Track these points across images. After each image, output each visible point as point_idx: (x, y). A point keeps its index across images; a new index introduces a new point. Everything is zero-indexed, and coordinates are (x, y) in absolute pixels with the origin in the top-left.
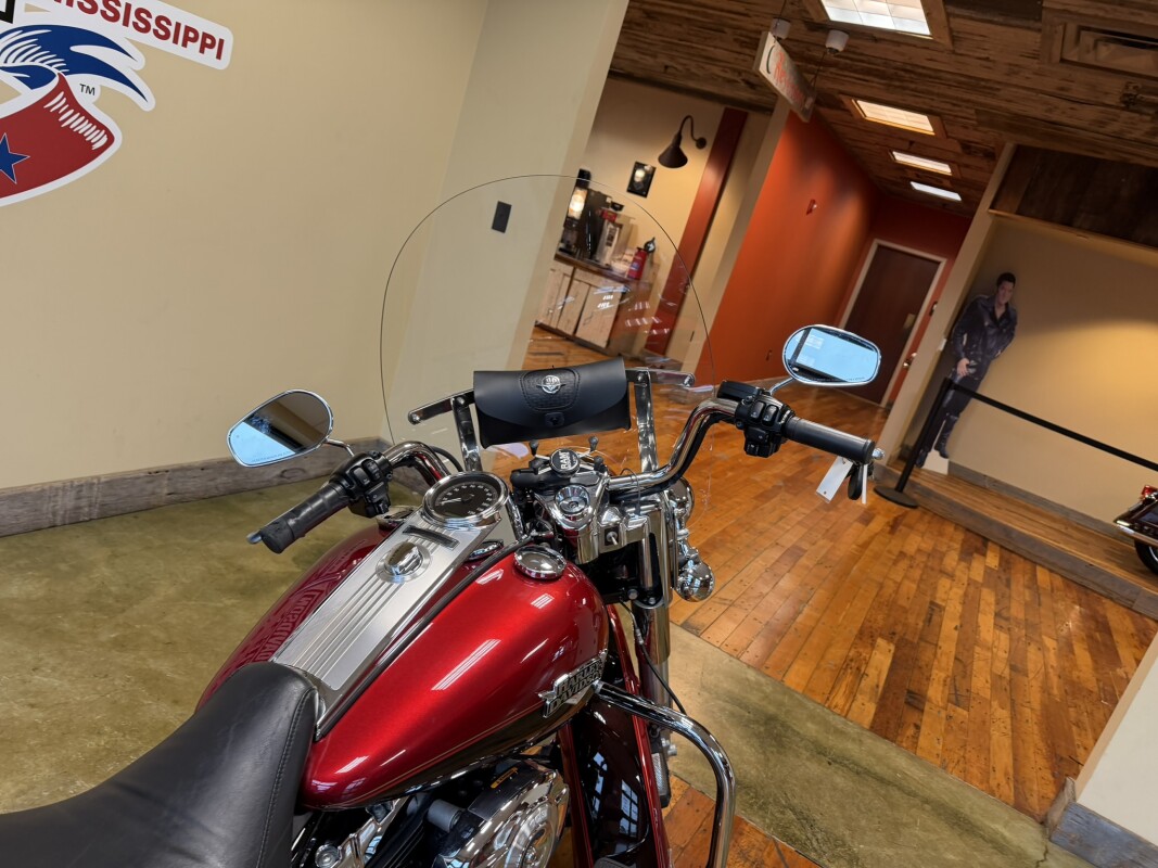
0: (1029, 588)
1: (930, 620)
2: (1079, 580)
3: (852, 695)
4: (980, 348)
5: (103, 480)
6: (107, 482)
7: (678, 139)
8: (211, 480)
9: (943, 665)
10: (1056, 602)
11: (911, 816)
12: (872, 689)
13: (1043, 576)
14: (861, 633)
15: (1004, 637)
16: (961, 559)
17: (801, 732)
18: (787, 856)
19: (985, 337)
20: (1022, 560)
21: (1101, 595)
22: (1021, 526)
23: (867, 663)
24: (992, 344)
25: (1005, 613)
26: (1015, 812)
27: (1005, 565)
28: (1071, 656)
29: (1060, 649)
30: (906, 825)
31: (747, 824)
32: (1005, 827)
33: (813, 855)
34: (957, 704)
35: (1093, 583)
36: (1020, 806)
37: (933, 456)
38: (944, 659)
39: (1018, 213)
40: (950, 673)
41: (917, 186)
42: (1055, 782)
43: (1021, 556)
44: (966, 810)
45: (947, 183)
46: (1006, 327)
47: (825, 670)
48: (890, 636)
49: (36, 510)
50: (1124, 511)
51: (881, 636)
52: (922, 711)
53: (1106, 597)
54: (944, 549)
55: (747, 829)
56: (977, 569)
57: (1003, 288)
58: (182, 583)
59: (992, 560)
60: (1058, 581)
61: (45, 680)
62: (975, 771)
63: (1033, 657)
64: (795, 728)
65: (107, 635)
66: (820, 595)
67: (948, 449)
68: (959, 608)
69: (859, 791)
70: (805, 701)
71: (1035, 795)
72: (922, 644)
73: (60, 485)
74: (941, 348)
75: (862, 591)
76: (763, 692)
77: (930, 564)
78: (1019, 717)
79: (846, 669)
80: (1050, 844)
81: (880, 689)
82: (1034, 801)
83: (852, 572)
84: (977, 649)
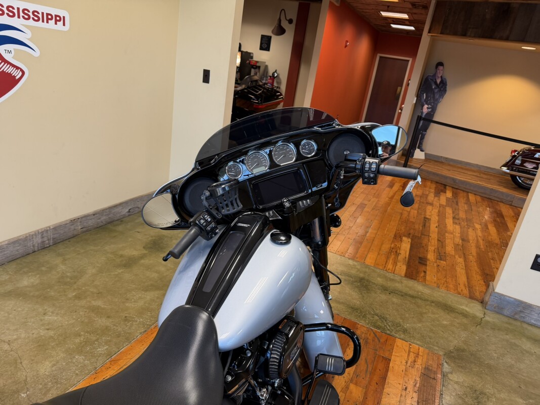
0: (466, 203)
1: (425, 225)
2: (488, 197)
3: (395, 263)
4: (432, 99)
5: (52, 227)
6: (53, 228)
7: (280, 20)
8: (99, 219)
9: (433, 244)
10: (479, 208)
11: (427, 309)
12: (404, 259)
13: (472, 197)
14: (395, 236)
15: (458, 227)
16: (435, 196)
17: (376, 282)
18: (377, 334)
19: (434, 94)
20: (462, 192)
21: (498, 201)
22: (460, 177)
23: (400, 249)
24: (437, 96)
25: (457, 217)
26: (470, 300)
27: (455, 195)
28: (487, 230)
29: (482, 228)
30: (426, 313)
31: (359, 324)
32: (467, 306)
33: (388, 332)
34: (441, 259)
35: (494, 196)
36: (472, 297)
37: (417, 151)
38: (433, 241)
39: (441, 34)
40: (436, 247)
41: (394, 26)
42: (485, 285)
43: (461, 190)
44: (449, 303)
45: (407, 23)
46: (442, 87)
47: (382, 255)
48: (408, 235)
49: (25, 246)
50: (504, 163)
51: (405, 236)
52: (426, 265)
53: (500, 202)
54: (427, 193)
55: (359, 326)
56: (443, 199)
57: (439, 69)
58: (98, 267)
59: (449, 194)
60: (479, 198)
61: (50, 318)
62: (451, 286)
63: (471, 233)
64: (373, 281)
65: (71, 294)
66: (375, 223)
67: (423, 147)
68: (437, 218)
69: (404, 303)
70: (375, 269)
71: (478, 292)
72: (423, 236)
73: (33, 233)
74: (415, 102)
75: (393, 218)
76: (357, 269)
77: (421, 200)
78: (467, 260)
79: (391, 253)
80: (486, 311)
81: (407, 259)
82: (477, 294)
83: (388, 211)
84: (447, 234)
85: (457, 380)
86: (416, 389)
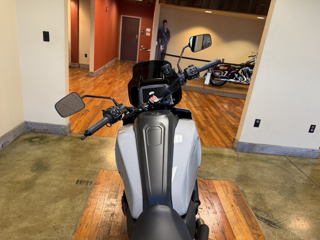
0: (195, 98)
4: (164, 42)
11: (214, 159)
13: (195, 94)
25: (196, 106)
26: (228, 149)
29: (209, 109)
33: (206, 178)
34: (203, 131)
39: (166, 3)
44: (221, 153)
46: (168, 34)
53: (208, 94)
56: (184, 97)
57: (165, 24)
59: (185, 94)
60: (198, 94)
62: (216, 144)
71: (227, 143)
78: (214, 128)
80: (237, 152)
85: (248, 192)
86: (236, 204)
